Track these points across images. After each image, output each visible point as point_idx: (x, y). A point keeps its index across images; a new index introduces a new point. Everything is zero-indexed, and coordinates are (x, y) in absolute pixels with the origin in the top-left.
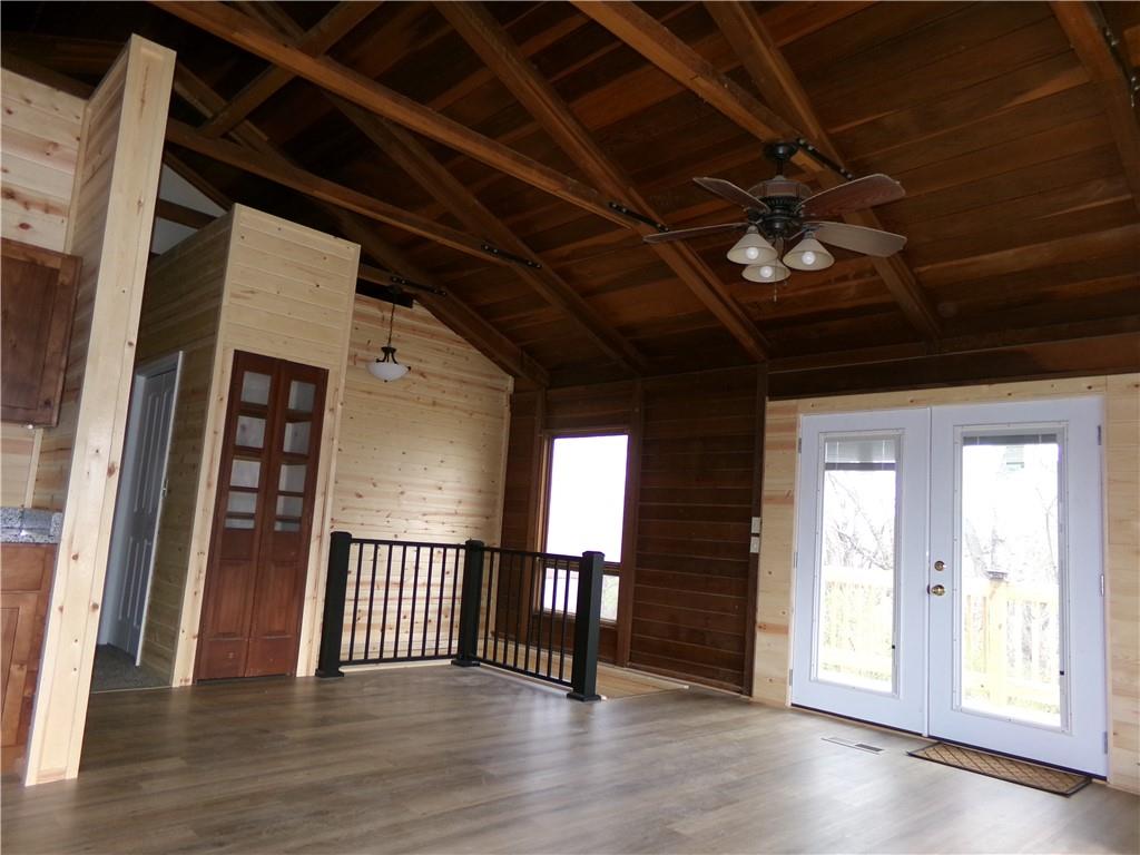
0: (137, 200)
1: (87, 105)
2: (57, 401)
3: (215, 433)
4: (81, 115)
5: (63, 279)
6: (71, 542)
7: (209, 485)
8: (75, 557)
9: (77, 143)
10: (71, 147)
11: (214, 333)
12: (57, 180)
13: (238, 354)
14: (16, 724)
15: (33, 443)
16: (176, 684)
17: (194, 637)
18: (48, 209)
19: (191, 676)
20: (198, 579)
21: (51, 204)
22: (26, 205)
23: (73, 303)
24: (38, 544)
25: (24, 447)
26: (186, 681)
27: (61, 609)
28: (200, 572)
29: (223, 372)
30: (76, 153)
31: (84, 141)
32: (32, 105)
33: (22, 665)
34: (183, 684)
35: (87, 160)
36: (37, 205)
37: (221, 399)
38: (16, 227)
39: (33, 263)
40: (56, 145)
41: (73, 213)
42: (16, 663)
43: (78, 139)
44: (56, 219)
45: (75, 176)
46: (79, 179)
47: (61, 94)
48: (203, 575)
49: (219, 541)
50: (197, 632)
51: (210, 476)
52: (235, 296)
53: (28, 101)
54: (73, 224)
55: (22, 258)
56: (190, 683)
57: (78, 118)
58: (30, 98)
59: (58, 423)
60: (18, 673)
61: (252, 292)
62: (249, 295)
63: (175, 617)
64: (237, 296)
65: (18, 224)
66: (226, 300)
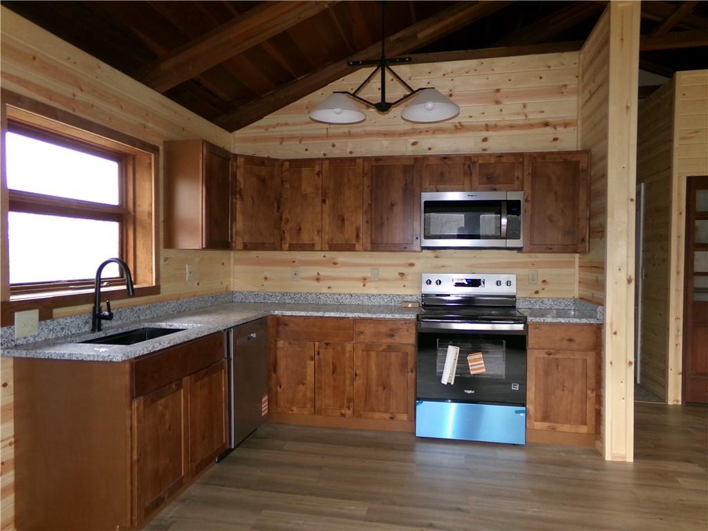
0: (625, 105)
1: (580, 54)
2: (587, 238)
3: (679, 237)
4: (577, 62)
5: (583, 165)
6: (612, 324)
7: (678, 273)
8: (615, 333)
9: (577, 80)
10: (573, 83)
11: (669, 168)
12: (568, 107)
13: (689, 179)
14: (594, 423)
15: (574, 261)
16: (671, 402)
17: (679, 374)
18: (566, 125)
19: (680, 399)
20: (677, 336)
21: (567, 122)
22: (555, 127)
23: (589, 178)
24: (592, 324)
25: (570, 264)
26: (677, 401)
27: (611, 363)
28: (678, 331)
29: (679, 194)
30: (576, 86)
31: (580, 77)
32: (551, 68)
33: (592, 391)
34: (675, 403)
35: (584, 88)
36: (560, 125)
37: (681, 213)
38: (551, 142)
39: (566, 161)
40: (565, 86)
41: (579, 122)
42: (590, 389)
43: (577, 77)
44: (570, 129)
45: (578, 100)
46: (580, 100)
47: (566, 54)
48: (681, 333)
49: (690, 311)
50: (681, 371)
51: (678, 266)
52: (682, 139)
53: (549, 67)
54: (580, 129)
55: (560, 160)
56: (680, 403)
57: (576, 64)
58: (548, 64)
59: (589, 250)
60: (591, 395)
61: (696, 132)
62: (694, 135)
63: (664, 359)
64: (685, 138)
65: (551, 139)
66: (677, 143)
